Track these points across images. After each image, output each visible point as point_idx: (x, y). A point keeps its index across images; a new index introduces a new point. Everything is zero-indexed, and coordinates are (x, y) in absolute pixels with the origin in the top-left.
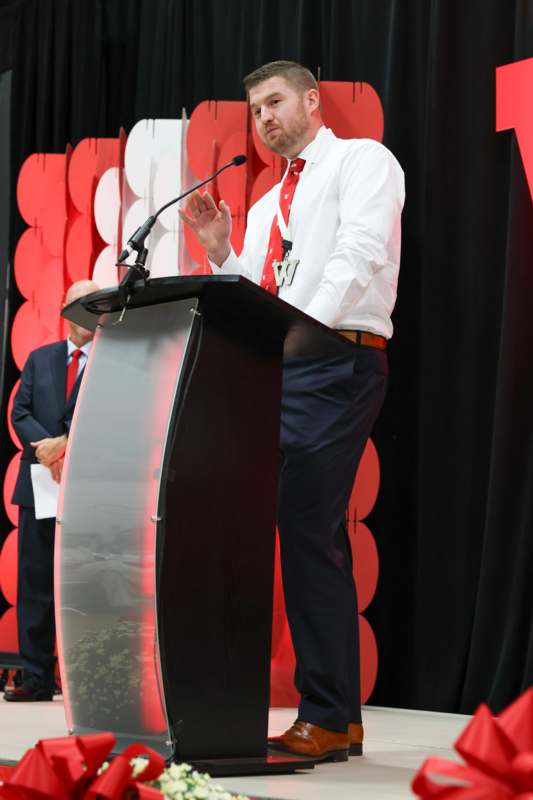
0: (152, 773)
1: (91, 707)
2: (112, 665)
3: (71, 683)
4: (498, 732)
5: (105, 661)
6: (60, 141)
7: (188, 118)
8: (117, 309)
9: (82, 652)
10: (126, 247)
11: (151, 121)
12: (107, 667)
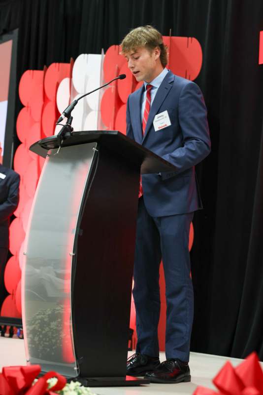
1: (41, 348)
2: (52, 327)
3: (31, 336)
5: (49, 325)
6: (41, 64)
7: (105, 53)
9: (38, 320)
10: (62, 115)
11: (86, 55)
12: (49, 328)
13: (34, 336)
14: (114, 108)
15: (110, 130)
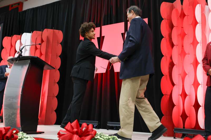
0: (17, 133)
1: (8, 124)
3: (5, 120)
4: (71, 126)
5: (12, 116)
6: (10, 35)
7: (32, 33)
8: (17, 61)
9: (8, 115)
11: (26, 33)
13: (6, 120)
14: (34, 50)
15: (33, 56)
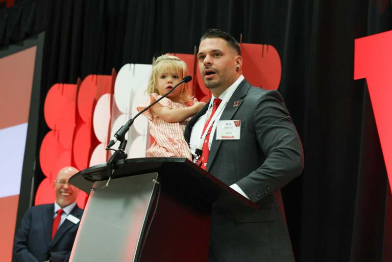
8: (105, 179)
10: (113, 138)
11: (132, 65)
